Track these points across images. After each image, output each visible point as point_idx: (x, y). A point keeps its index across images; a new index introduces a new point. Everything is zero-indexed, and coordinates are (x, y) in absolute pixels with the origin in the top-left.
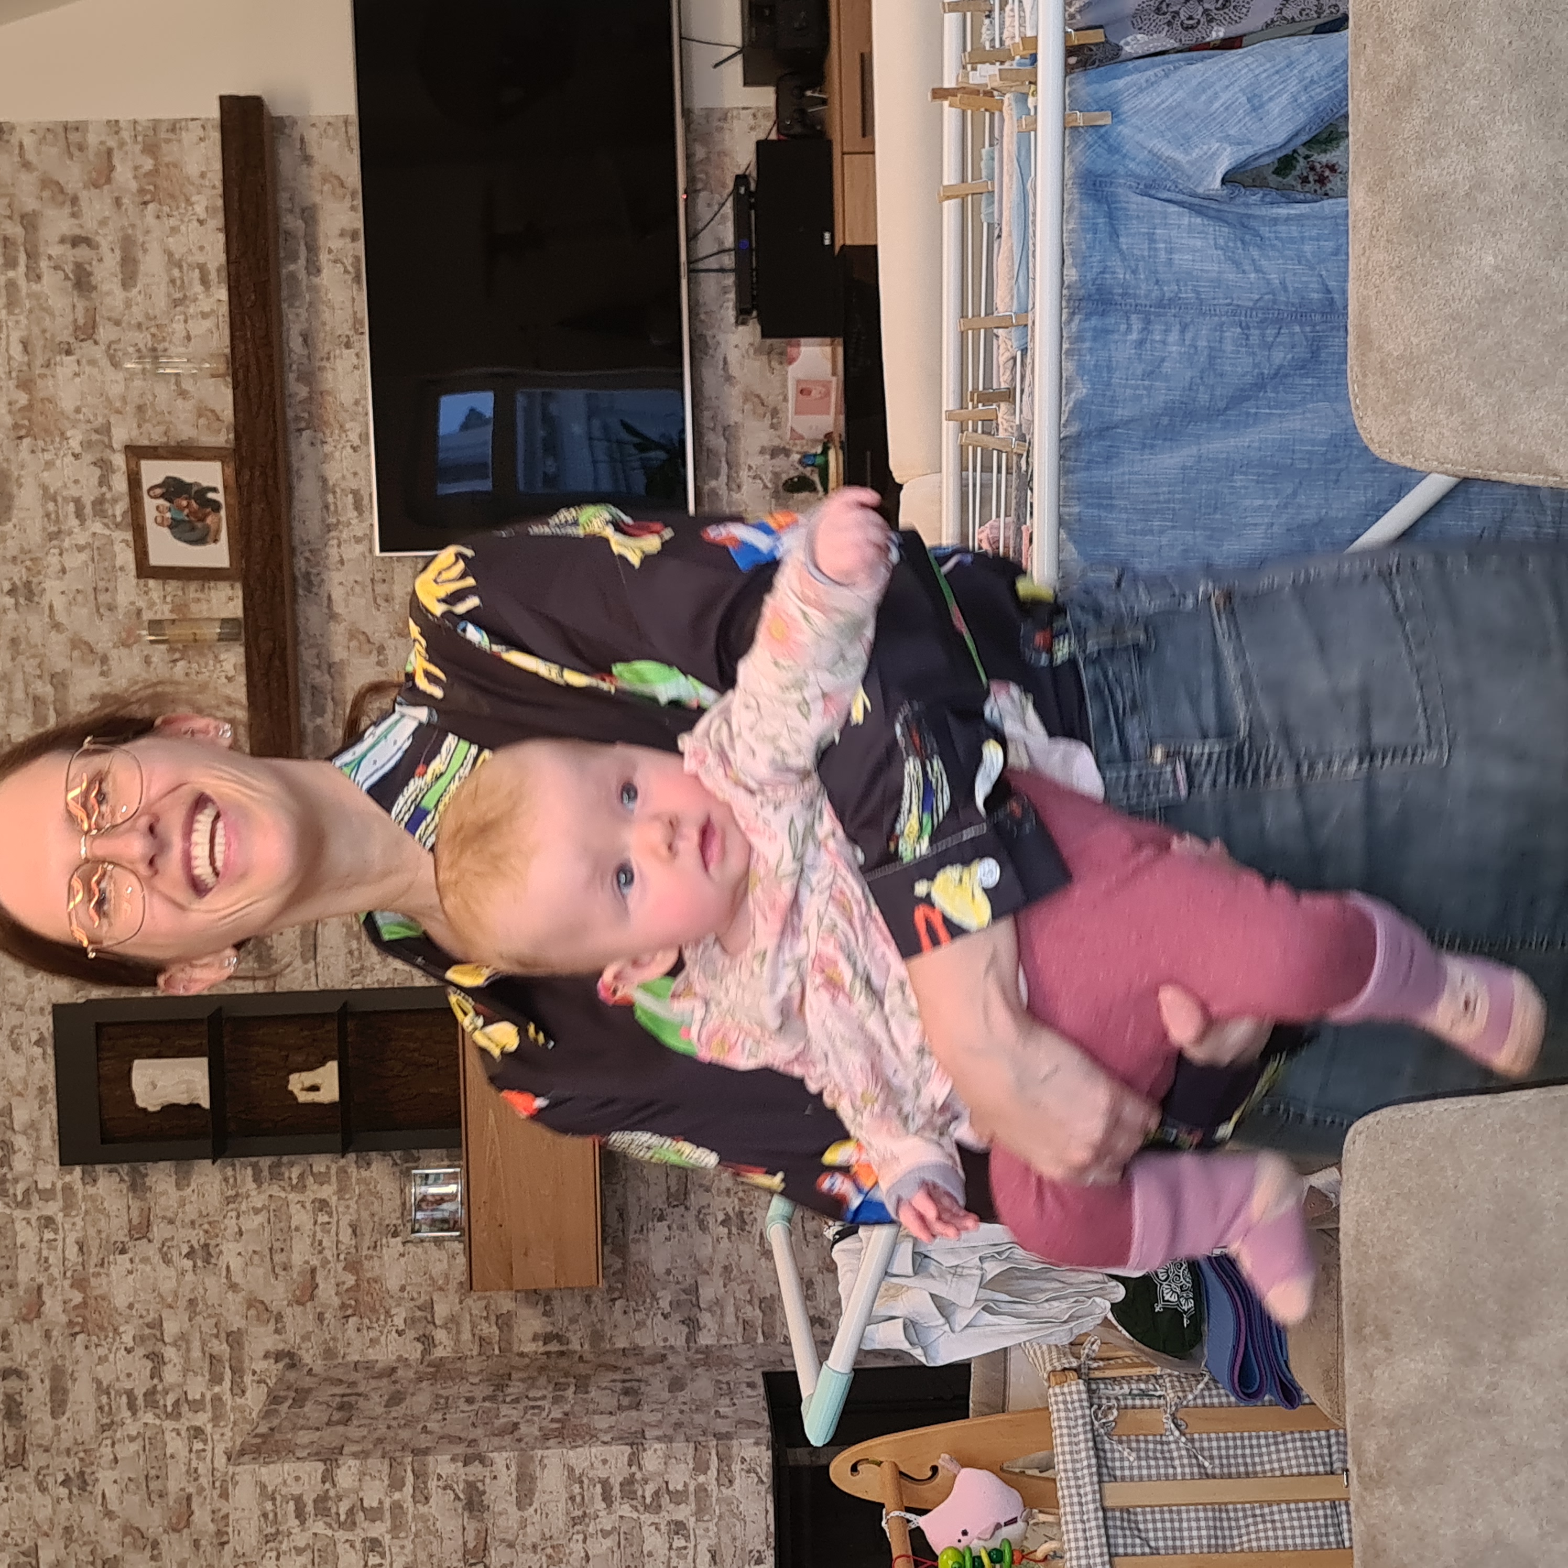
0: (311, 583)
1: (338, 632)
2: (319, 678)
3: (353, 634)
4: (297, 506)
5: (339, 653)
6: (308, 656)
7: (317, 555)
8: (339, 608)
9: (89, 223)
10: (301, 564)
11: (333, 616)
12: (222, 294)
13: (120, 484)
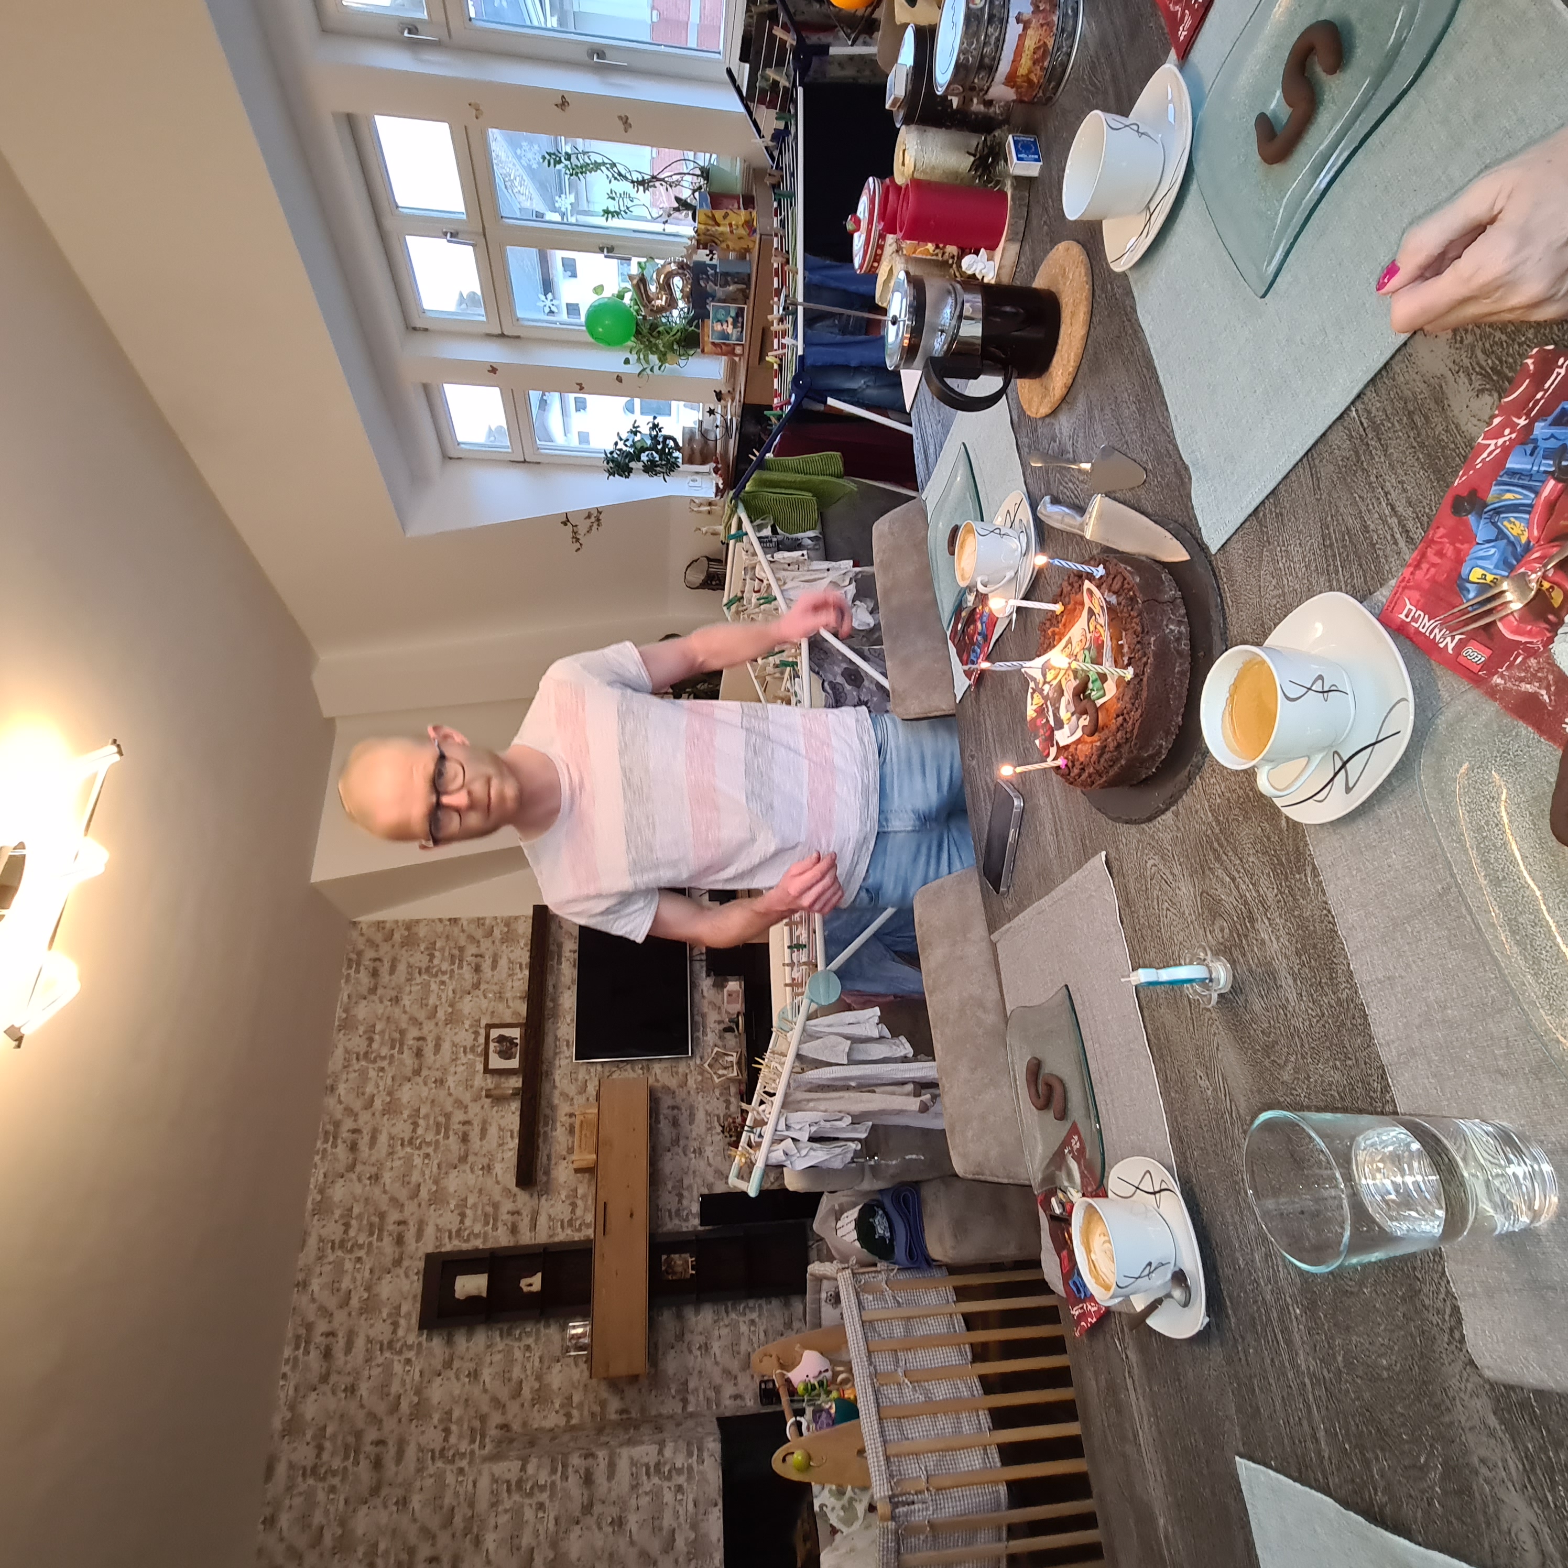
0: (549, 1074)
1: (557, 1093)
2: (548, 1111)
3: (561, 1094)
4: (546, 1046)
5: (556, 1101)
6: (544, 1103)
7: (551, 1064)
8: (558, 1084)
9: (483, 949)
10: (545, 1067)
11: (555, 1087)
12: (527, 972)
13: (482, 1040)
